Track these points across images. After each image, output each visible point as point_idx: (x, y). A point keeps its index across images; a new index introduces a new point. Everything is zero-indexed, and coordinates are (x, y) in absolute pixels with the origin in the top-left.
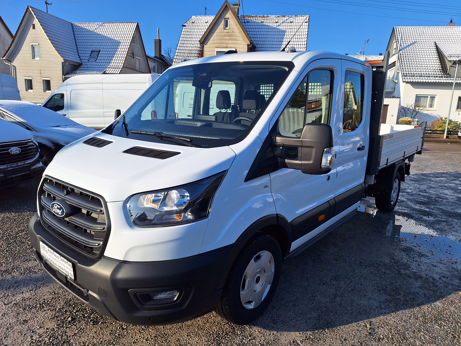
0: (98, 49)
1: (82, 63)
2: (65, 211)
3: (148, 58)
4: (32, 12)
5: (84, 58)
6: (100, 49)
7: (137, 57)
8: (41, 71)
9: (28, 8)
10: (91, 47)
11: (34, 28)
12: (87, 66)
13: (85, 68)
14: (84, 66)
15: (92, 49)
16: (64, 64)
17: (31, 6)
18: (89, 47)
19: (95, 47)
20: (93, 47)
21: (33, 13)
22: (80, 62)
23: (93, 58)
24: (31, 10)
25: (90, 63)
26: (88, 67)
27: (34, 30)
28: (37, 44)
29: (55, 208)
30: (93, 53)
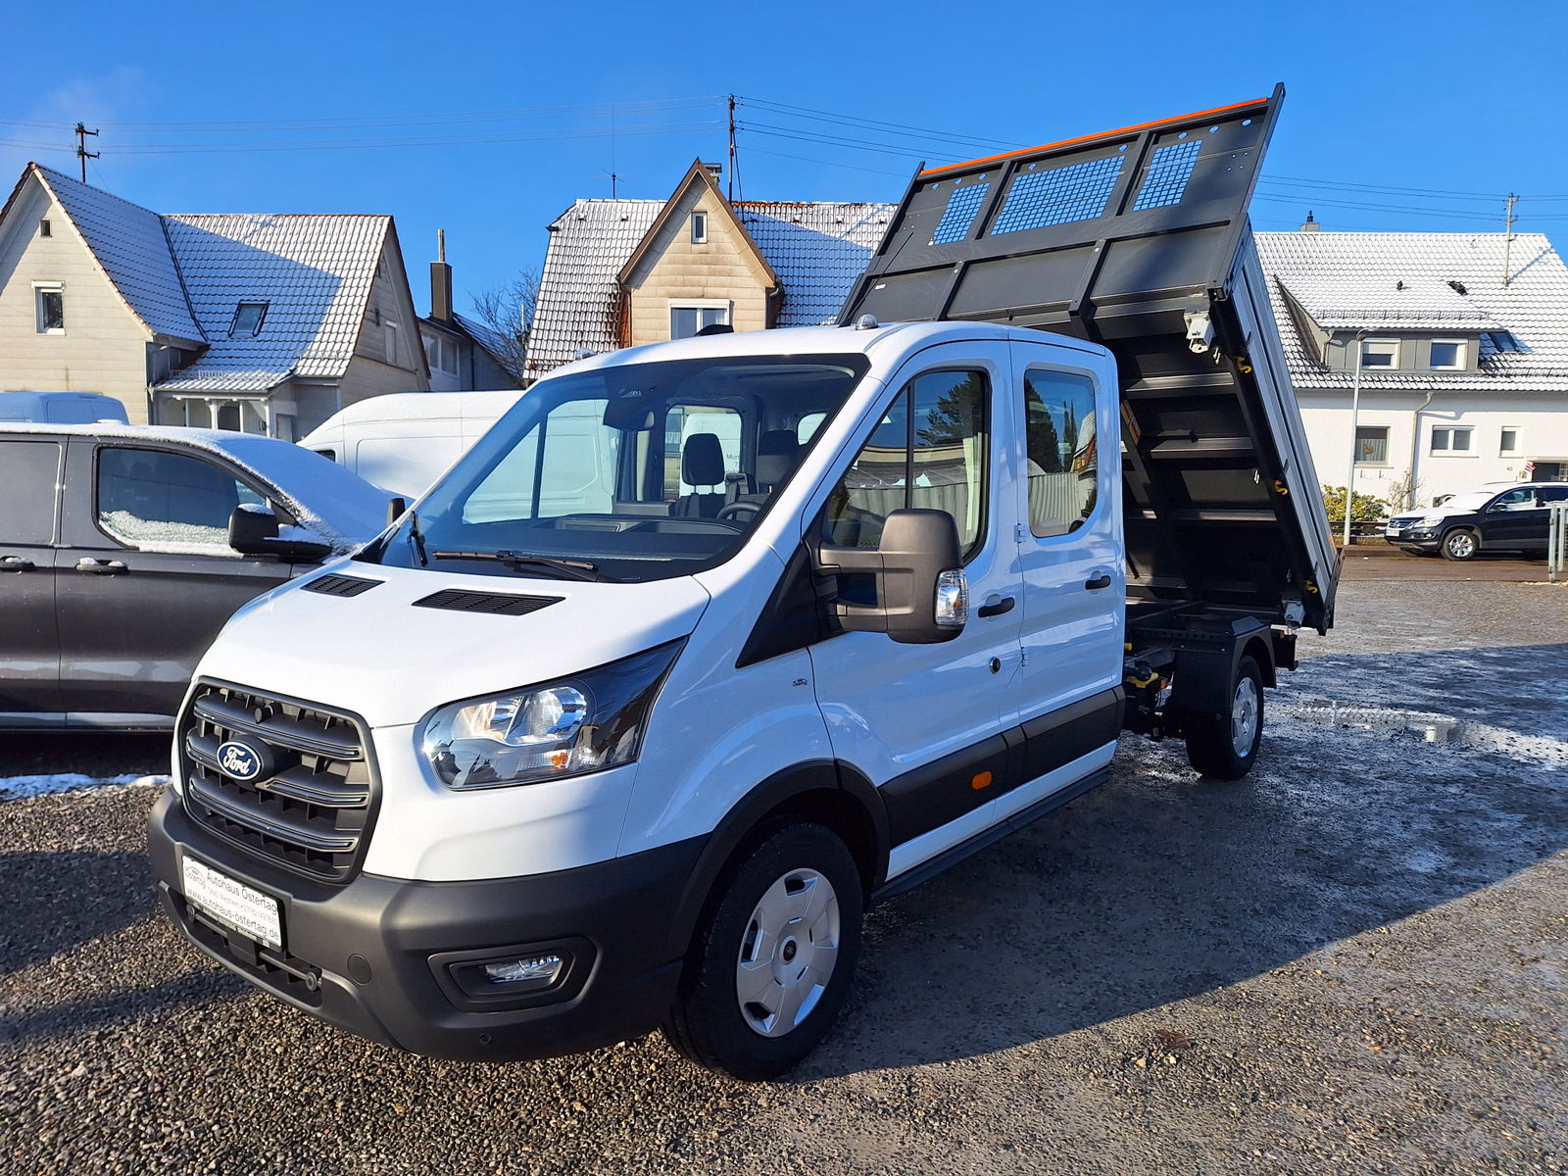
0: (260, 298)
1: (209, 342)
2: (259, 764)
3: (420, 324)
4: (43, 181)
5: (214, 327)
6: (267, 298)
7: (389, 323)
8: (71, 373)
9: (29, 170)
10: (235, 291)
11: (47, 232)
12: (224, 353)
13: (220, 361)
14: (217, 353)
15: (241, 298)
16: (153, 348)
17: (40, 164)
18: (228, 290)
19: (249, 291)
20: (241, 290)
21: (47, 187)
22: (202, 340)
23: (246, 326)
24: (39, 176)
25: (236, 345)
26: (231, 357)
27: (47, 239)
28: (59, 285)
29: (231, 758)
30: (246, 311)
